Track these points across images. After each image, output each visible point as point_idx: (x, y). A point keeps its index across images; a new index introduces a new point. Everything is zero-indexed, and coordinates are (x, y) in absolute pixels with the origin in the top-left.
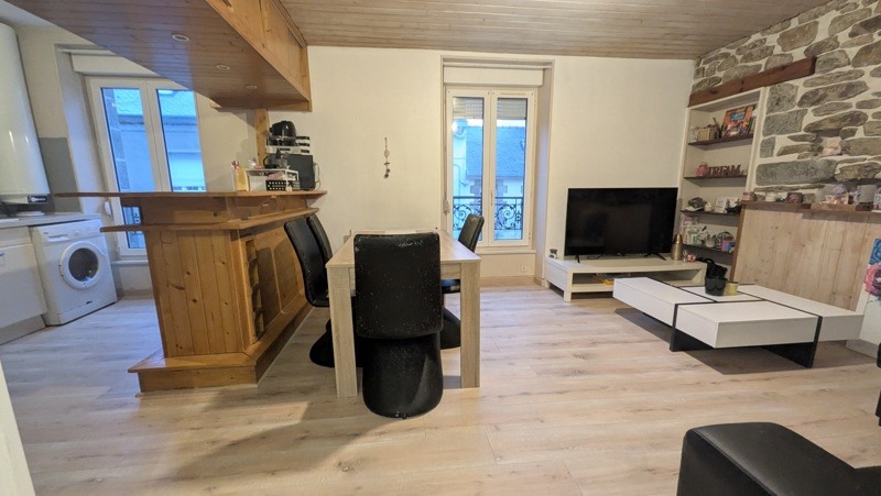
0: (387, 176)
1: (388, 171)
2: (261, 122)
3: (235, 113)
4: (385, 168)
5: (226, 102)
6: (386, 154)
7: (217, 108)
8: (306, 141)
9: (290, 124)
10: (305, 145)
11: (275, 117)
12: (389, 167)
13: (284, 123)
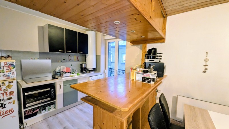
0: (205, 72)
1: (206, 69)
2: (144, 48)
3: (136, 46)
4: (204, 68)
5: (134, 42)
6: (206, 60)
7: (131, 45)
8: (161, 55)
9: (155, 49)
10: (160, 56)
11: (150, 46)
12: (207, 67)
13: (153, 49)
